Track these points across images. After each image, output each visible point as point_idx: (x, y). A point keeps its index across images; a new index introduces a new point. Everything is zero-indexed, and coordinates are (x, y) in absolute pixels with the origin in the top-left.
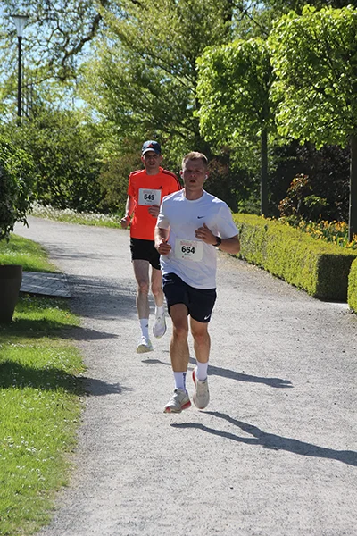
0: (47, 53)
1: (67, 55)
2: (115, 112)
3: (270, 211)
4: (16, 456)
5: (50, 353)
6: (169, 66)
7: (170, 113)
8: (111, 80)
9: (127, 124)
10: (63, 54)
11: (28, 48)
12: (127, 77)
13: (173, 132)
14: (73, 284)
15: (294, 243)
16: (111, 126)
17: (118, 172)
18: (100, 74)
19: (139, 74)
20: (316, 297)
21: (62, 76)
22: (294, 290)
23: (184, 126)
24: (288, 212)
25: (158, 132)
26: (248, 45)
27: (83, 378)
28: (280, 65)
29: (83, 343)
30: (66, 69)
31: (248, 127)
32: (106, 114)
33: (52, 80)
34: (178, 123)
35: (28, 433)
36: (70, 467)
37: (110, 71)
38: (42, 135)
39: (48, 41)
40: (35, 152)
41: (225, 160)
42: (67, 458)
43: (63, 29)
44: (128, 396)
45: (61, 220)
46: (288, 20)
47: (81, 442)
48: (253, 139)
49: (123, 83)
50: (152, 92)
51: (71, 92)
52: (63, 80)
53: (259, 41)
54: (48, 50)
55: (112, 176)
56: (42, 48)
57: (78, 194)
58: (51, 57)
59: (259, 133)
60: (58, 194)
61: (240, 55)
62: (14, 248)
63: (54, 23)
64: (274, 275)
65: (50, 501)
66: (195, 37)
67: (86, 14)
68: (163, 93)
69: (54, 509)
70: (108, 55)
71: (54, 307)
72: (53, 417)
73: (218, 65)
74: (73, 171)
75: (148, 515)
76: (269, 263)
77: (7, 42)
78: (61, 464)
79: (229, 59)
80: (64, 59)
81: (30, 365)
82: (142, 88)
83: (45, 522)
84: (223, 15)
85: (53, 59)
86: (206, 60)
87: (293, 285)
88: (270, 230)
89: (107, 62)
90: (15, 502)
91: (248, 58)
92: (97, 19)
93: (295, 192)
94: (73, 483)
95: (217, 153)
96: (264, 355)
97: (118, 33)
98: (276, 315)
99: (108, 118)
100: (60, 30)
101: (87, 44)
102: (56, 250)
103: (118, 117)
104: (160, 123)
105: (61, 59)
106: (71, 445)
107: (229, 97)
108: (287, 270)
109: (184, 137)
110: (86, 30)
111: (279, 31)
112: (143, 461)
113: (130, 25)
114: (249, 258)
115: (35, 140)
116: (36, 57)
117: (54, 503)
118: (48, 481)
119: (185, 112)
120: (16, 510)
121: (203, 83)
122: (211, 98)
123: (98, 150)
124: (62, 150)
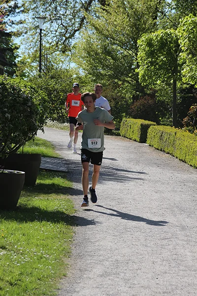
0: (55, 38)
1: (66, 39)
2: (92, 70)
3: (178, 124)
4: (38, 259)
5: (57, 202)
6: (122, 44)
7: (123, 70)
8: (90, 52)
9: (99, 76)
10: (64, 38)
11: (45, 35)
12: (99, 51)
13: (124, 81)
14: (69, 164)
15: (191, 142)
16: (90, 77)
18: (84, 49)
19: (105, 48)
21: (63, 50)
22: (191, 168)
23: (130, 77)
24: (188, 125)
25: (116, 80)
26: (166, 33)
27: (74, 216)
28: (184, 43)
29: (74, 197)
30: (66, 46)
31: (166, 78)
32: (87, 71)
33: (58, 53)
34: (127, 76)
35: (44, 246)
36: (67, 266)
37: (90, 47)
38: (52, 83)
39: (56, 31)
40: (49, 92)
41: (153, 96)
42: (66, 261)
43: (64, 24)
44: (99, 227)
45: (62, 129)
46: (189, 19)
47: (73, 252)
48: (168, 84)
49: (97, 54)
50: (113, 59)
51: (68, 59)
52: (64, 52)
53: (172, 31)
54: (56, 36)
56: (53, 35)
58: (57, 40)
59: (172, 81)
60: (61, 115)
61: (161, 38)
62: (37, 145)
63: (59, 22)
64: (180, 160)
65: (56, 284)
66: (137, 29)
67: (77, 16)
68: (119, 59)
69: (59, 289)
70: (89, 39)
71: (58, 177)
72: (58, 238)
73: (150, 43)
75: (111, 293)
76: (177, 153)
77: (33, 32)
78: (62, 264)
79: (156, 41)
80: (64, 41)
81: (45, 209)
82: (107, 57)
84: (152, 16)
85: (59, 41)
86: (143, 41)
87: (191, 165)
88: (178, 135)
89: (89, 42)
90: (38, 285)
91: (166, 40)
92: (83, 19)
93: (192, 114)
94: (69, 275)
95: (148, 92)
96: (175, 204)
97: (94, 27)
98: (181, 182)
99: (88, 73)
100: (63, 25)
101: (77, 33)
102: (59, 145)
103: (94, 72)
104: (117, 76)
105: (62, 41)
106: (68, 254)
107: (155, 61)
108: (187, 157)
109: (130, 83)
110: (77, 25)
111: (184, 25)
112: (107, 263)
113: (100, 22)
114: (166, 150)
115: (48, 85)
116: (49, 40)
117: (59, 286)
118: (55, 273)
119: (131, 70)
120: (38, 290)
121: (141, 54)
122: (145, 62)
123: (83, 91)
124: (63, 91)
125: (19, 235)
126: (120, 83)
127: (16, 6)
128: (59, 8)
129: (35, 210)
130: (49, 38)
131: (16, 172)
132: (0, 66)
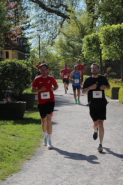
1: (53, 39)
4: (28, 140)
8: (61, 45)
10: (52, 39)
11: (43, 38)
12: (66, 44)
13: (78, 58)
16: (62, 57)
18: (59, 44)
19: (68, 43)
20: (111, 98)
25: (75, 58)
26: (95, 35)
30: (53, 42)
32: (61, 54)
33: (50, 46)
34: (79, 55)
37: (61, 43)
39: (48, 36)
43: (51, 32)
52: (52, 45)
54: (48, 38)
56: (46, 38)
58: (49, 40)
59: (99, 57)
61: (93, 37)
63: (49, 31)
66: (83, 33)
67: (57, 28)
68: (75, 48)
70: (61, 39)
73: (88, 40)
79: (91, 38)
82: (70, 47)
83: (33, 155)
84: (90, 27)
89: (61, 41)
90: (27, 150)
91: (96, 38)
93: (108, 72)
95: (90, 62)
97: (63, 33)
101: (58, 36)
103: (64, 54)
107: (91, 48)
109: (81, 59)
110: (57, 32)
116: (45, 40)
117: (36, 150)
118: (35, 145)
119: (81, 52)
120: (27, 152)
121: (84, 45)
123: (59, 63)
124: (51, 64)
125: (21, 130)
126: (76, 59)
127: (29, 25)
128: (49, 25)
129: (31, 119)
130: (45, 39)
131: (22, 102)
132: (23, 53)
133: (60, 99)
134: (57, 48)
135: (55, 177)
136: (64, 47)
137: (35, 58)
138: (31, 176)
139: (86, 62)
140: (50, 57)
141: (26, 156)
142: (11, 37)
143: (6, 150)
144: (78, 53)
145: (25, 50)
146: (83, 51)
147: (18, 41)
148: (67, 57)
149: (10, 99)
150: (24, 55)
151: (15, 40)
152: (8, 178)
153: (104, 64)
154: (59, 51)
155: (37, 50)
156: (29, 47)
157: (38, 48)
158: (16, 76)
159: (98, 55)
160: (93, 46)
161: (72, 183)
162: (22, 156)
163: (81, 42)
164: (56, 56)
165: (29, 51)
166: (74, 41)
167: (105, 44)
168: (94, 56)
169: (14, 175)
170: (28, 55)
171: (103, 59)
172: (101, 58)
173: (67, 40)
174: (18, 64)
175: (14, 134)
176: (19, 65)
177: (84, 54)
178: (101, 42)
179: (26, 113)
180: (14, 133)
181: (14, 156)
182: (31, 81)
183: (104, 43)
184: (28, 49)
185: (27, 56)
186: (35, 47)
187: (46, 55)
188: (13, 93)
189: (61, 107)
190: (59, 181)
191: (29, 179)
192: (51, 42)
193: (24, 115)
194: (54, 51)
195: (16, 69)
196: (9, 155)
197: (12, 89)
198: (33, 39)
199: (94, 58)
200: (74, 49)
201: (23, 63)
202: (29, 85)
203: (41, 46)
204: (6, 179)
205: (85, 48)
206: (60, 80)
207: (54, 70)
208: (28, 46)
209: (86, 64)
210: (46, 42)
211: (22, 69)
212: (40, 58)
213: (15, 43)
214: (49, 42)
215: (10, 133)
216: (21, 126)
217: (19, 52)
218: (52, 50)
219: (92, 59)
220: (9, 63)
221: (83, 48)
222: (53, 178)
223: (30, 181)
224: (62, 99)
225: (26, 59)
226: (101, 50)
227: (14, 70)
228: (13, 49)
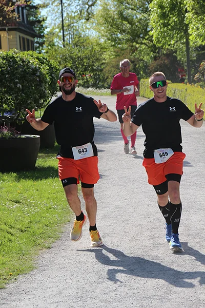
1: (89, 6)
2: (111, 35)
4: (47, 209)
7: (139, 33)
8: (108, 20)
10: (87, 6)
11: (69, 5)
12: (116, 17)
13: (141, 43)
15: (199, 96)
16: (110, 43)
17: (113, 67)
18: (102, 16)
19: (121, 14)
21: (87, 18)
23: (146, 40)
24: (199, 80)
25: (134, 44)
30: (89, 14)
31: (179, 37)
32: (106, 36)
34: (143, 38)
37: (107, 14)
40: (73, 59)
49: (113, 20)
50: (128, 23)
52: (88, 20)
54: (79, 5)
55: (110, 69)
56: (76, 4)
57: (96, 80)
58: (81, 9)
59: (185, 40)
68: (135, 23)
69: (62, 232)
70: (106, 6)
73: (161, 7)
74: (92, 68)
79: (166, 3)
80: (88, 9)
82: (124, 22)
83: (58, 238)
86: (154, 4)
88: (188, 91)
89: (105, 9)
90: (44, 230)
93: (202, 70)
95: (165, 52)
99: (107, 39)
103: (112, 38)
105: (85, 10)
107: (168, 23)
109: (147, 45)
115: (72, 54)
116: (73, 8)
117: (63, 230)
118: (61, 219)
119: (146, 33)
120: (45, 234)
121: (153, 17)
122: (158, 24)
123: (103, 56)
124: (86, 58)
125: (33, 191)
126: (137, 46)
131: (32, 136)
132: (30, 38)
133: (107, 127)
134: (98, 24)
135: (101, 280)
136: (113, 23)
137: (54, 47)
138: (54, 280)
139: (158, 53)
140: (85, 44)
141: (42, 241)
142: (4, 4)
143: (4, 231)
144: (141, 34)
145: (34, 31)
146: (151, 30)
147: (18, 13)
148: (119, 44)
149: (8, 130)
150: (33, 42)
151: (13, 11)
152: (9, 284)
153: (194, 55)
154: (103, 30)
155: (57, 30)
156: (42, 25)
157: (61, 26)
158: (17, 83)
159: (181, 38)
160: (170, 18)
161: (135, 291)
162: (34, 241)
163: (146, 10)
164: (96, 41)
165: (42, 32)
166: (132, 9)
167: (196, 13)
168: (173, 38)
169: (20, 278)
170: (40, 40)
171: (191, 43)
172: (187, 43)
173: (119, 7)
174: (20, 59)
175: (19, 199)
176: (23, 62)
177: (152, 36)
178: (186, 9)
179: (40, 157)
180: (18, 197)
181: (20, 241)
182: (49, 93)
183: (194, 11)
184: (40, 29)
185: (37, 42)
186: (53, 25)
187: (77, 39)
188: (12, 118)
189: (110, 145)
190: (111, 287)
191: (50, 285)
192: (86, 13)
193: (37, 162)
194: (93, 33)
195: (17, 70)
196: (10, 241)
197: (10, 111)
198: (48, 9)
199: (172, 42)
200: (132, 26)
201: (32, 56)
202: (44, 101)
203: (66, 22)
204: (6, 286)
205: (154, 22)
206: (106, 90)
207: (93, 70)
208: (39, 22)
209: (158, 56)
210: (76, 14)
211: (29, 68)
212: (64, 46)
213: (13, 17)
214: (81, 12)
215: (10, 196)
216: (32, 183)
217: (22, 35)
218: (88, 30)
219: (169, 45)
220: (3, 59)
221: (151, 24)
222: (99, 283)
223: (53, 289)
224: (111, 128)
225: (36, 49)
226: (188, 25)
227: (13, 71)
228: (9, 30)
